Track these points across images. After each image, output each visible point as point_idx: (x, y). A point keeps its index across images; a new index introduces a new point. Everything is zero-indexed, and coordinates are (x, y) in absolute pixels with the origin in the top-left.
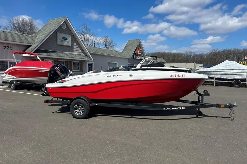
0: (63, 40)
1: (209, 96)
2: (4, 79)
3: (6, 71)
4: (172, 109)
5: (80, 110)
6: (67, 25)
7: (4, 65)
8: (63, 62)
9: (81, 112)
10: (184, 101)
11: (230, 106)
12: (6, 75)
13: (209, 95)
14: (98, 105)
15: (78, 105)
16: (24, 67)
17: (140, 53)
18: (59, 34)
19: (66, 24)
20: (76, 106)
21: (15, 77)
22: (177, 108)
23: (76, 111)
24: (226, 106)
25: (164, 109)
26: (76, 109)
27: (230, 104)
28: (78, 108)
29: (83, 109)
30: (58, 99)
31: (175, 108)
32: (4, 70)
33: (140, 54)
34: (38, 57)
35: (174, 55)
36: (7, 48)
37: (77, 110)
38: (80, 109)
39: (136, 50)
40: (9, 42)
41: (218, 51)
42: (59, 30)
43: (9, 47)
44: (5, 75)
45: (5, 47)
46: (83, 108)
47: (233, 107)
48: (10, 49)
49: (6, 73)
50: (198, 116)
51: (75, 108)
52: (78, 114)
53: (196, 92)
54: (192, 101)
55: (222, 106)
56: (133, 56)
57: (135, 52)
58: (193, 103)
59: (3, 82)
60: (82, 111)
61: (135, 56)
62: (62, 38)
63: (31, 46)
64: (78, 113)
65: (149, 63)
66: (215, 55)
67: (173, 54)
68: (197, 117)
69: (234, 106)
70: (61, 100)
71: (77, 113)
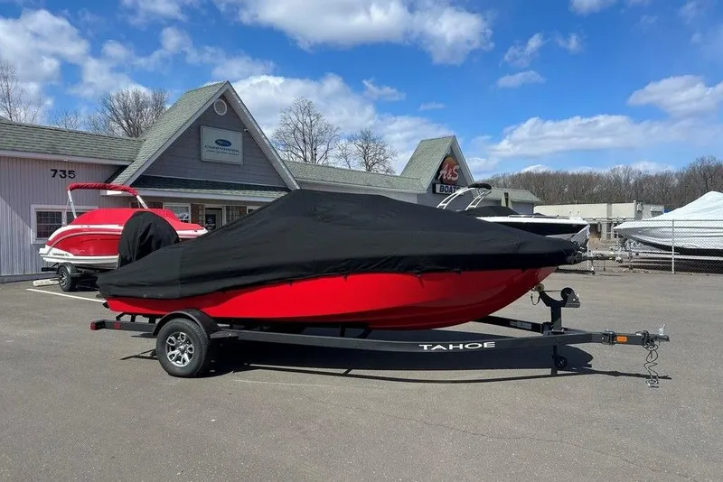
0: (217, 146)
1: (578, 306)
2: (47, 260)
3: (51, 238)
4: (451, 347)
5: (183, 352)
6: (229, 105)
7: (53, 221)
8: (221, 209)
9: (186, 356)
10: (512, 323)
11: (647, 340)
12: (50, 250)
13: (576, 304)
14: (234, 335)
15: (176, 336)
16: (92, 226)
17: (454, 175)
18: (204, 130)
19: (226, 101)
20: (173, 338)
21: (71, 256)
22: (467, 346)
23: (173, 352)
24: (632, 340)
25: (425, 347)
26: (173, 349)
27: (646, 334)
28: (177, 345)
29: (191, 349)
30: (133, 320)
31: (461, 347)
32: (44, 236)
33: (454, 179)
34: (138, 197)
35: (577, 180)
36: (61, 173)
37: (177, 352)
38: (182, 347)
39: (441, 168)
40: (66, 159)
41: (713, 164)
42: (207, 119)
43: (64, 172)
44: (47, 247)
45: (53, 172)
46: (191, 346)
47: (656, 343)
48: (67, 177)
49: (50, 244)
50: (559, 372)
51: (169, 345)
52: (179, 364)
53: (536, 294)
54: (532, 324)
55: (619, 339)
56: (433, 186)
57: (438, 173)
58: (535, 327)
59: (43, 269)
60: (190, 356)
61: (438, 187)
62: (216, 142)
63: (127, 166)
64: (178, 358)
65: (470, 206)
66: (704, 176)
67: (573, 176)
68: (554, 374)
69: (657, 338)
70: (146, 320)
71: (176, 360)
